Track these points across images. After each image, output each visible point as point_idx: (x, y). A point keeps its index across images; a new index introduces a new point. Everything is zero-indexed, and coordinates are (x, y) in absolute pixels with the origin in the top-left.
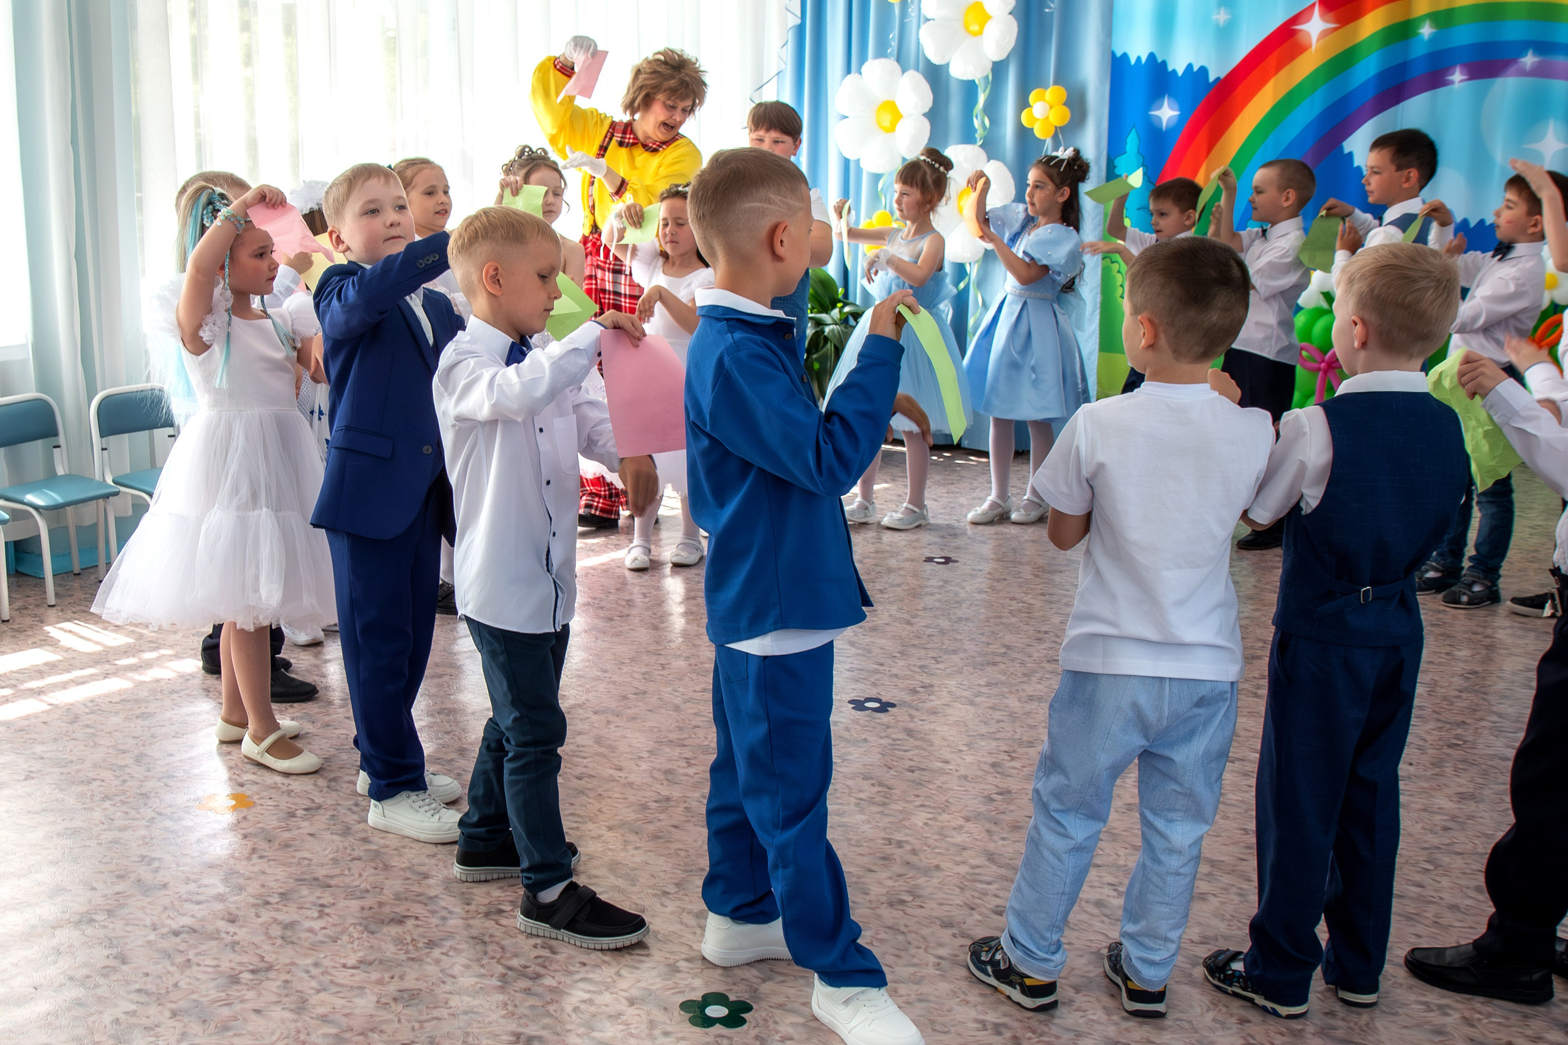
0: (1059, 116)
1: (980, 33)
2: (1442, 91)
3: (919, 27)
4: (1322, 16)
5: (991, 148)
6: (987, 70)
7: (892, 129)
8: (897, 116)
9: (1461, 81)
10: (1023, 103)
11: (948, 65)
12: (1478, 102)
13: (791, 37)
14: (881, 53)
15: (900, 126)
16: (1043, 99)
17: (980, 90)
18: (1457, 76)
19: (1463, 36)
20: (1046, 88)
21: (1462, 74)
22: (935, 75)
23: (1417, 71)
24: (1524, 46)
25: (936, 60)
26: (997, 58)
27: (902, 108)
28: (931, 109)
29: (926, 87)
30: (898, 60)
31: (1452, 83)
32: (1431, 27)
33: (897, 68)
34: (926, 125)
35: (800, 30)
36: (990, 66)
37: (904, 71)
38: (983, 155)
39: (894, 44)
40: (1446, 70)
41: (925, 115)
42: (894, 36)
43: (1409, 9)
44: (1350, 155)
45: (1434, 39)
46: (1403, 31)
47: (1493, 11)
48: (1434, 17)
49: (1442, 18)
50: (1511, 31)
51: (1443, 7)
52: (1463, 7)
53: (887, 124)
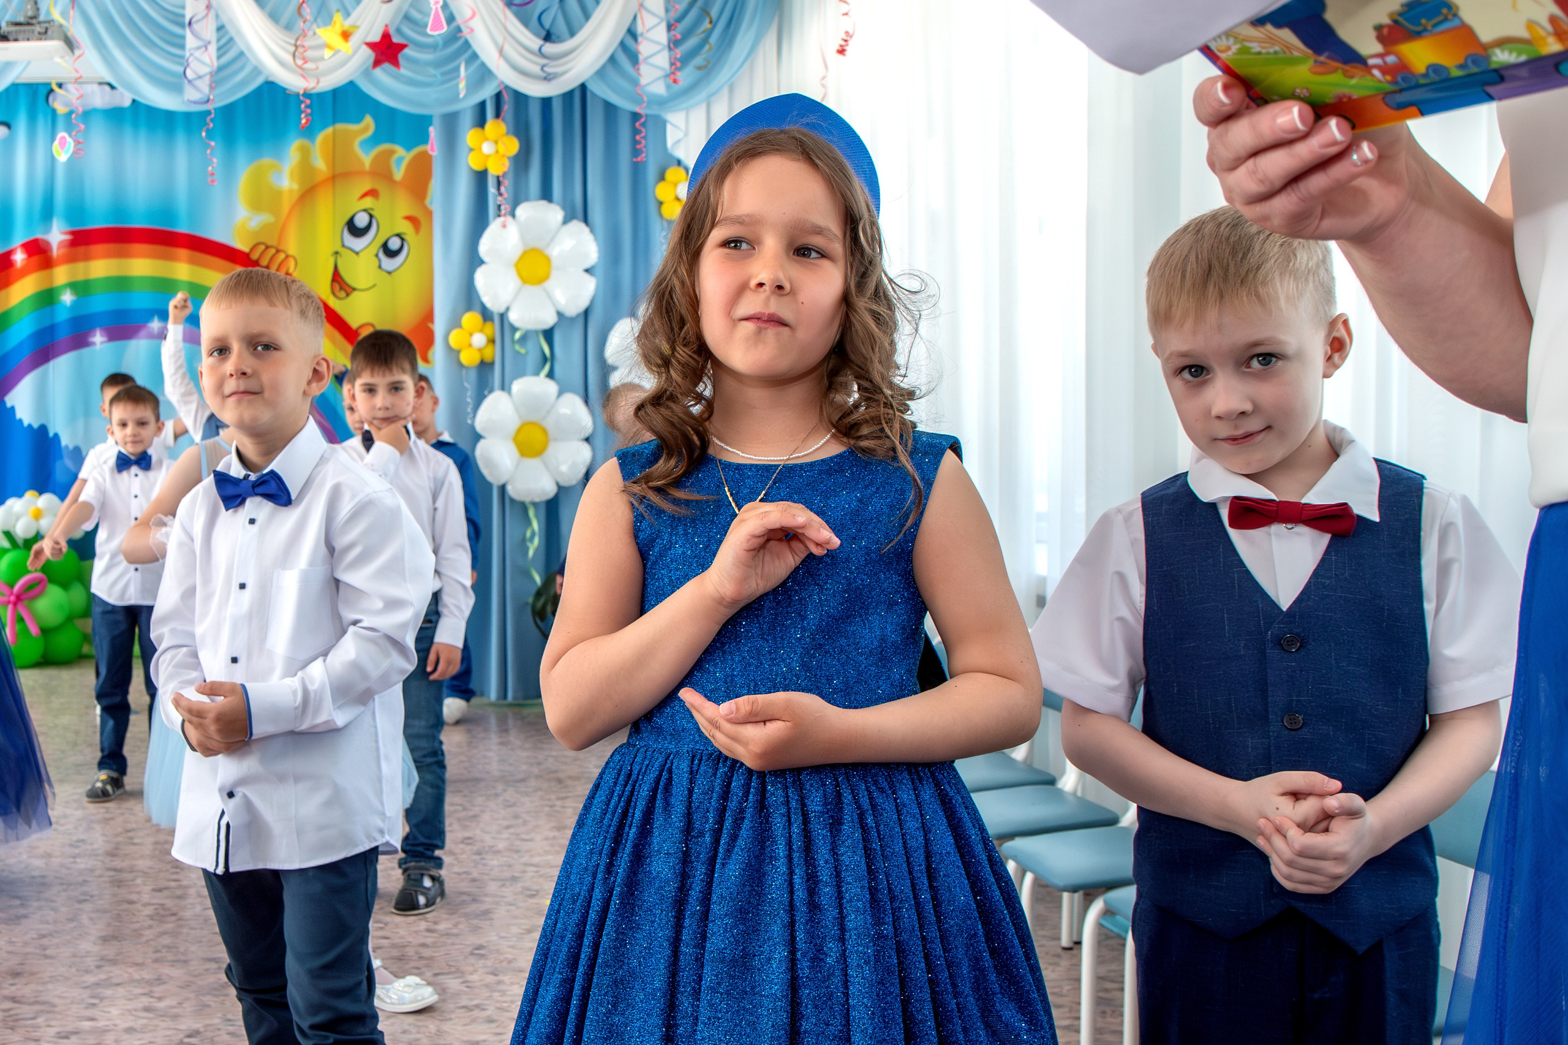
2: (85, 351)
9: (102, 343)
18: (98, 338)
19: (101, 303)
21: (102, 335)
23: (63, 334)
24: (149, 314)
31: (93, 344)
32: (72, 294)
40: (89, 332)
43: (51, 279)
44: (13, 408)
45: (75, 305)
46: (47, 298)
47: (121, 283)
48: (74, 286)
49: (80, 288)
50: (140, 301)
51: (80, 277)
52: (96, 280)
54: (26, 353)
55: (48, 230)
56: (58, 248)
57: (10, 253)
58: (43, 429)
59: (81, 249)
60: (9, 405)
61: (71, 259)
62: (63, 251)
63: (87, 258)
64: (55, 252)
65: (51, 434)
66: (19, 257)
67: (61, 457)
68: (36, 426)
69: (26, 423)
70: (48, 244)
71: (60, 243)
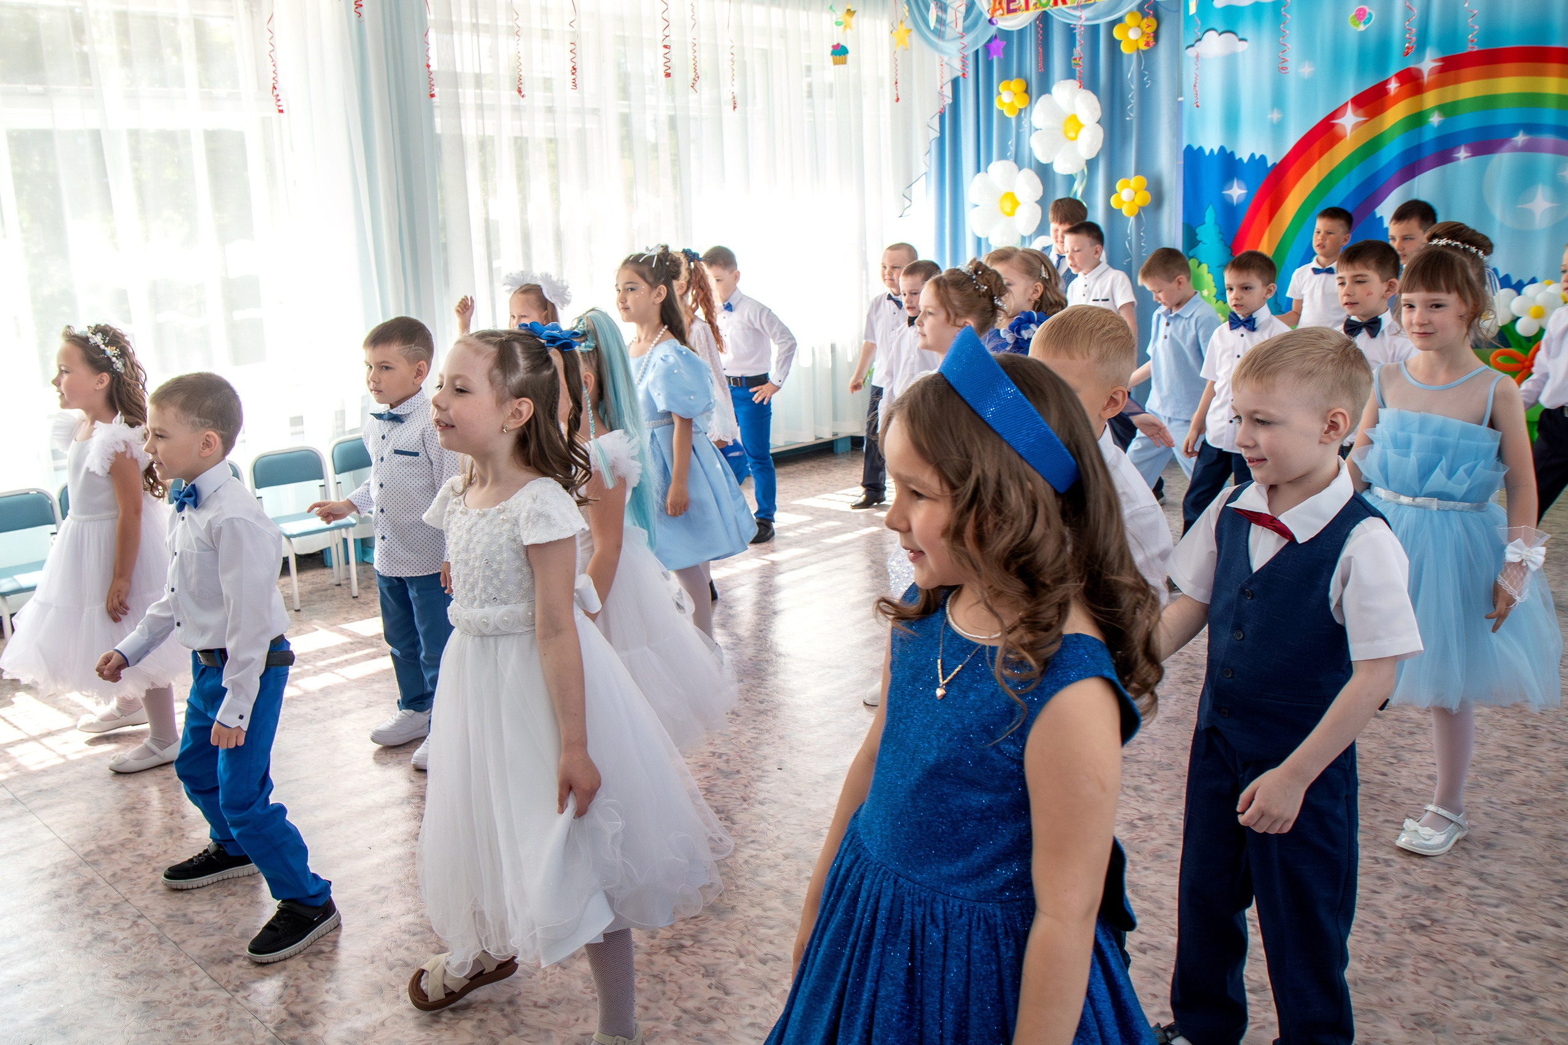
0: (1142, 199)
1: (1076, 138)
2: (1451, 166)
3: (1030, 135)
4: (1354, 111)
6: (1082, 166)
7: (1012, 213)
8: (1016, 203)
9: (1466, 157)
10: (1112, 191)
11: (1053, 163)
12: (1480, 175)
13: (933, 146)
14: (1003, 156)
15: (1018, 211)
16: (1127, 186)
17: (1078, 182)
18: (1462, 154)
19: (1467, 122)
20: (1130, 178)
21: (1466, 151)
22: (1044, 172)
23: (1430, 151)
24: (1515, 128)
25: (1043, 160)
26: (1089, 157)
27: (1019, 197)
28: (1042, 198)
29: (1037, 181)
30: (1016, 161)
31: (1458, 159)
32: (1439, 116)
33: (1015, 167)
34: (1038, 210)
35: (940, 141)
36: (1084, 163)
37: (1020, 169)
39: (1013, 148)
40: (1454, 149)
41: (1037, 202)
42: (1012, 142)
43: (1421, 103)
45: (1441, 126)
46: (1417, 120)
47: (1489, 102)
48: (1442, 108)
49: (1448, 109)
50: (1505, 116)
51: (1449, 99)
52: (1465, 100)
53: (1008, 209)
54: (1395, 170)
55: (1420, 57)
56: (1429, 75)
57: (1386, 82)
59: (1452, 73)
60: (1376, 216)
61: (1440, 84)
62: (1432, 77)
63: (1457, 81)
64: (1426, 78)
66: (1393, 86)
70: (1419, 71)
71: (1432, 70)
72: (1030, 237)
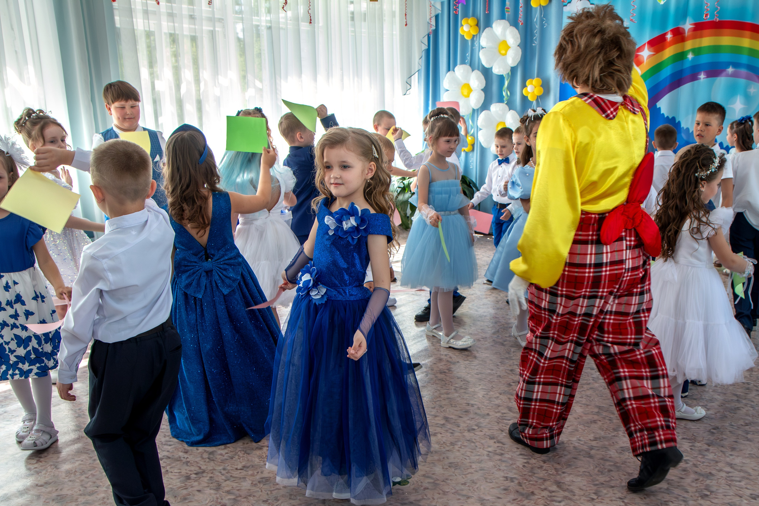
0: (538, 91)
1: (506, 54)
2: (696, 82)
3: (479, 51)
4: (648, 49)
5: (510, 105)
6: (508, 70)
7: (468, 96)
8: (470, 90)
9: (704, 78)
10: (524, 86)
11: (492, 68)
12: (710, 86)
13: (424, 54)
14: (463, 62)
15: (471, 95)
16: (532, 84)
17: (506, 79)
18: (702, 76)
19: (705, 59)
20: (533, 79)
21: (704, 75)
22: (486, 72)
23: (687, 73)
24: (728, 64)
25: (486, 65)
26: (513, 66)
27: (472, 87)
28: (485, 88)
29: (482, 77)
30: (470, 65)
31: (700, 79)
32: (692, 55)
33: (470, 69)
34: (483, 94)
35: (428, 51)
36: (510, 69)
37: (473, 71)
38: (507, 107)
39: (469, 58)
40: (697, 73)
41: (482, 90)
42: (468, 54)
43: (683, 47)
44: (660, 108)
45: (693, 59)
46: (681, 56)
47: (716, 49)
48: (694, 51)
49: (697, 51)
50: (724, 58)
51: (697, 46)
52: (704, 47)
53: (466, 93)
54: (668, 83)
55: (685, 23)
56: (688, 32)
57: (665, 34)
58: (674, 118)
59: (699, 32)
60: (658, 107)
61: (694, 37)
62: (690, 33)
63: (701, 37)
64: (687, 34)
65: (677, 122)
66: (669, 36)
67: (680, 132)
68: (670, 117)
69: (666, 116)
70: (684, 30)
71: (689, 29)
72: (478, 110)
